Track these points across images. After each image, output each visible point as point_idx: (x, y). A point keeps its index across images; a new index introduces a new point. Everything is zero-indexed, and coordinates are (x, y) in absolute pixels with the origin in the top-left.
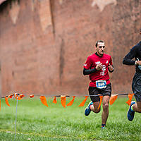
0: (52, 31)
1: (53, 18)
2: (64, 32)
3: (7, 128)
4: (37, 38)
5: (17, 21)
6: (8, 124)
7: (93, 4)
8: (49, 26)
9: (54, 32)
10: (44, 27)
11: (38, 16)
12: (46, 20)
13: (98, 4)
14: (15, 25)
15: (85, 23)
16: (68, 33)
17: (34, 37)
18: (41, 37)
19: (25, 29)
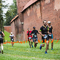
0: (41, 18)
1: (41, 14)
2: (45, 18)
3: (27, 50)
4: (36, 21)
5: (29, 15)
6: (27, 49)
7: (54, 9)
10: (38, 17)
11: (36, 13)
12: (39, 15)
13: (56, 9)
15: (52, 15)
19: (32, 18)
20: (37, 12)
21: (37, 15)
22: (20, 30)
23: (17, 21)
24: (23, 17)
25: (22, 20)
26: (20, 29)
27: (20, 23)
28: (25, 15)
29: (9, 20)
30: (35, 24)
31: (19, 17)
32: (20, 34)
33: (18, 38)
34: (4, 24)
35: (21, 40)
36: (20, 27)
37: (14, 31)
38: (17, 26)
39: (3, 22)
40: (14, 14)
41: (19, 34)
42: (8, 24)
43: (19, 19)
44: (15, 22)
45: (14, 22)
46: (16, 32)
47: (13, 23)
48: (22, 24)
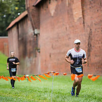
0: (82, 22)
1: (83, 12)
2: (92, 23)
4: (70, 27)
5: (54, 13)
6: (46, 95)
8: (80, 18)
9: (84, 23)
10: (76, 19)
11: (71, 10)
12: (77, 13)
14: (53, 17)
16: (95, 24)
17: (68, 26)
18: (73, 26)
19: (61, 20)
20: (74, 6)
21: (72, 14)
22: (29, 47)
23: (23, 25)
24: (39, 16)
25: (36, 25)
26: (31, 47)
29: (4, 22)
30: (67, 35)
31: (30, 16)
32: (29, 57)
33: (23, 68)
35: (31, 72)
36: (30, 41)
38: (22, 39)
40: (17, 8)
41: (27, 58)
43: (29, 22)
44: (18, 28)
46: (19, 53)
47: (15, 30)
48: (37, 35)
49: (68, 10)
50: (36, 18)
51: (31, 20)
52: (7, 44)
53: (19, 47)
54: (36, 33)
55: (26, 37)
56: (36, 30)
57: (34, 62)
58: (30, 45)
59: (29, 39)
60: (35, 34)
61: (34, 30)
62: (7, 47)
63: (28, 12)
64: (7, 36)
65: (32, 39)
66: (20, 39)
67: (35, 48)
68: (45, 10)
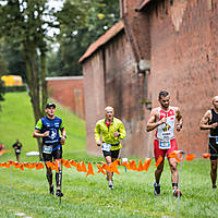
4: (215, 55)
5: (181, 26)
14: (178, 33)
17: (210, 53)
24: (149, 32)
25: (143, 52)
26: (132, 99)
27: (130, 65)
28: (157, 22)
29: (74, 47)
30: (209, 72)
32: (129, 120)
34: (47, 65)
36: (130, 86)
37: (98, 104)
38: (114, 81)
39: (43, 55)
42: (67, 66)
43: (128, 46)
44: (104, 59)
45: (98, 59)
48: (144, 72)
49: (211, 19)
50: (141, 37)
51: (132, 41)
52: (80, 91)
53: (106, 99)
54: (142, 68)
55: (121, 76)
56: (141, 62)
57: (138, 131)
58: (130, 94)
59: (128, 82)
60: (140, 71)
61: (138, 61)
62: (80, 98)
63: (126, 24)
64: (82, 75)
65: (133, 81)
66: (108, 81)
67: (140, 101)
68: (162, 18)
